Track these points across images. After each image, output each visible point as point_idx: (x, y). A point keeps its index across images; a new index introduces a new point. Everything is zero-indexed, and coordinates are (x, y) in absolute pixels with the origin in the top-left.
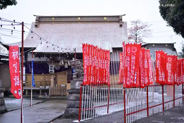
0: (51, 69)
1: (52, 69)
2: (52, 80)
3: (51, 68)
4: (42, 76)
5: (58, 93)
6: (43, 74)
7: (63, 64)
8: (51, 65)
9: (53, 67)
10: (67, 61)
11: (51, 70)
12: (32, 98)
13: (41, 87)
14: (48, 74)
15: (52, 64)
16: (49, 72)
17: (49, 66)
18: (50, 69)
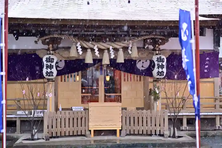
0: (47, 67)
1: (51, 67)
2: (50, 95)
3: (49, 64)
4: (25, 85)
5: (68, 129)
6: (27, 79)
7: (81, 53)
8: (48, 56)
9: (55, 61)
10: (92, 46)
11: (49, 70)
12: (7, 140)
13: (19, 112)
14: (42, 80)
15: (50, 54)
16: (45, 74)
17: (44, 60)
18: (45, 67)
